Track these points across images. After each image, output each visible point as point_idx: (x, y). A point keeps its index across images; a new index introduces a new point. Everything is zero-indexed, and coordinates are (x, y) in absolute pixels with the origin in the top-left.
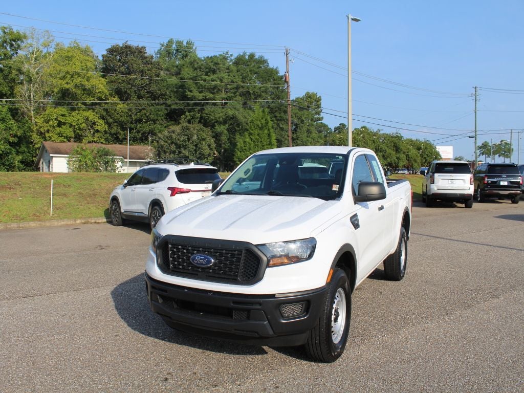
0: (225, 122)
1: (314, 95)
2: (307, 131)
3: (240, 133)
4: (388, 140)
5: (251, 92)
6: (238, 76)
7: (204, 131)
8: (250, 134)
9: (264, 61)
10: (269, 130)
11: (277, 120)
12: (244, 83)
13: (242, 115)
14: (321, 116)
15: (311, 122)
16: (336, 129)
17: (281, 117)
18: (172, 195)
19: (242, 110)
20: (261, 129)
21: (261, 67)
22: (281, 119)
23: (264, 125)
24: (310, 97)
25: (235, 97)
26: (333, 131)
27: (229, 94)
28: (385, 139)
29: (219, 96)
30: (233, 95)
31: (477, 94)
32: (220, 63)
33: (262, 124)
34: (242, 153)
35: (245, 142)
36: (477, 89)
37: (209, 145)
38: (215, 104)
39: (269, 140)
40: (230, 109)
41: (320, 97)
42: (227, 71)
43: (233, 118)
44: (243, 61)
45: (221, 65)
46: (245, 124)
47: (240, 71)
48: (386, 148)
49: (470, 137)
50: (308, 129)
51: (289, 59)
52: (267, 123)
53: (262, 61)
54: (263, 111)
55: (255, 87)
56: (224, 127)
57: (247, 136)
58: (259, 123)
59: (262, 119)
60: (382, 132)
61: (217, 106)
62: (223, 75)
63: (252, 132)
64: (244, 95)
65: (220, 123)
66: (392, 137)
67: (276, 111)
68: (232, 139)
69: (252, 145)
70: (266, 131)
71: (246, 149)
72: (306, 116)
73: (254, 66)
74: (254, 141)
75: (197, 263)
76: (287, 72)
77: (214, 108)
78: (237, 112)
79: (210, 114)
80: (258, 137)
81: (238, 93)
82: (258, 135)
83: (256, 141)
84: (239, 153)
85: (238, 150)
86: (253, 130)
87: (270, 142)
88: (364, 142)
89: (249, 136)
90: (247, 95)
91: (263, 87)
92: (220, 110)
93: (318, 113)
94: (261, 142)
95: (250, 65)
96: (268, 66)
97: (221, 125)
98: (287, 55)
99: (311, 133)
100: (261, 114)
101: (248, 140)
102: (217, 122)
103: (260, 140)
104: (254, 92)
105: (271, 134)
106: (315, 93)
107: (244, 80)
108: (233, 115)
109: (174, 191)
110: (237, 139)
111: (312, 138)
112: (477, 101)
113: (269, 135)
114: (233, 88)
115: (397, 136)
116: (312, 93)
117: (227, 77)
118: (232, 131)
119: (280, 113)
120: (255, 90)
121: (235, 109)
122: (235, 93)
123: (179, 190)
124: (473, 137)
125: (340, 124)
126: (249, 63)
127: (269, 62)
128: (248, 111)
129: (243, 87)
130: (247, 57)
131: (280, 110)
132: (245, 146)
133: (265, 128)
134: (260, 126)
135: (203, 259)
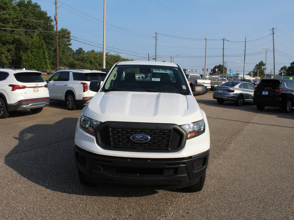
0: (13, 43)
1: (66, 30)
2: (62, 52)
3: (23, 51)
4: (113, 58)
5: (31, 25)
6: (21, 13)
7: (2, 48)
8: (32, 51)
9: (38, 6)
10: (44, 49)
11: (47, 44)
12: (26, 18)
13: (24, 39)
14: (70, 43)
15: (65, 46)
16: (77, 51)
17: (49, 42)
18: (13, 90)
19: (24, 36)
20: (39, 48)
21: (36, 10)
22: (50, 43)
23: (40, 46)
24: (64, 31)
25: (20, 27)
26: (75, 52)
27: (16, 25)
28: (111, 58)
29: (8, 26)
30: (18, 26)
31: (157, 36)
32: (8, 3)
33: (39, 46)
34: (26, 63)
35: (28, 56)
36: (157, 34)
37: (6, 57)
38: (5, 30)
39: (44, 56)
40: (17, 34)
41: (70, 31)
42: (13, 9)
43: (19, 40)
44: (23, 4)
45: (9, 5)
46: (27, 45)
47: (22, 11)
48: (112, 63)
49: (153, 59)
50: (63, 50)
51: (57, 7)
52: (42, 45)
53: (36, 6)
54: (40, 38)
55: (33, 22)
56: (13, 46)
57: (30, 52)
58: (37, 45)
59: (39, 42)
60: (109, 54)
61: (7, 31)
62: (11, 12)
63: (33, 50)
64: (25, 26)
65: (9, 43)
66: (115, 57)
67: (46, 38)
68: (18, 54)
69: (33, 58)
70: (42, 50)
71: (29, 61)
72: (61, 42)
73: (32, 9)
74: (34, 56)
75: (137, 140)
76: (56, 15)
77: (4, 33)
78: (21, 37)
79: (2, 37)
80: (37, 54)
81: (21, 25)
82: (37, 52)
83: (35, 56)
84: (24, 63)
85: (24, 61)
86: (33, 49)
87: (44, 57)
88: (100, 59)
89: (31, 52)
90: (27, 26)
91: (39, 22)
92: (9, 35)
93: (69, 41)
94: (39, 56)
95: (29, 8)
96: (40, 10)
97: (11, 45)
98: (56, 4)
99: (64, 52)
100: (38, 39)
101: (30, 55)
102: (7, 42)
103: (38, 55)
104: (32, 25)
105: (45, 52)
106: (67, 29)
107: (25, 16)
108: (18, 39)
109: (14, 87)
110: (21, 54)
111: (65, 56)
112: (157, 40)
113: (44, 53)
114: (18, 21)
115: (118, 57)
116: (65, 29)
117: (14, 13)
118: (18, 49)
119: (49, 40)
120: (33, 24)
121: (20, 35)
122: (19, 25)
123: (18, 87)
124: (154, 59)
125: (79, 48)
126: (28, 6)
127: (41, 7)
128: (28, 37)
129: (25, 21)
130: (26, 2)
131: (49, 38)
132: (28, 59)
133: (41, 48)
134: (38, 47)
135: (142, 137)
